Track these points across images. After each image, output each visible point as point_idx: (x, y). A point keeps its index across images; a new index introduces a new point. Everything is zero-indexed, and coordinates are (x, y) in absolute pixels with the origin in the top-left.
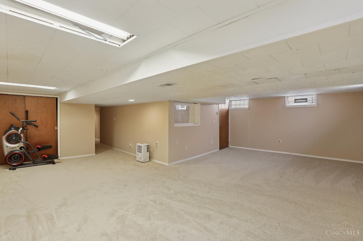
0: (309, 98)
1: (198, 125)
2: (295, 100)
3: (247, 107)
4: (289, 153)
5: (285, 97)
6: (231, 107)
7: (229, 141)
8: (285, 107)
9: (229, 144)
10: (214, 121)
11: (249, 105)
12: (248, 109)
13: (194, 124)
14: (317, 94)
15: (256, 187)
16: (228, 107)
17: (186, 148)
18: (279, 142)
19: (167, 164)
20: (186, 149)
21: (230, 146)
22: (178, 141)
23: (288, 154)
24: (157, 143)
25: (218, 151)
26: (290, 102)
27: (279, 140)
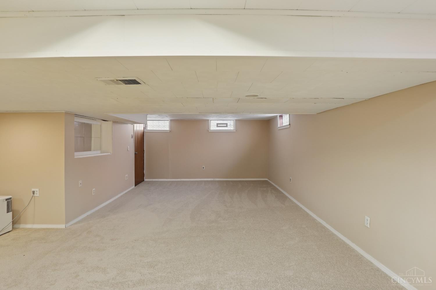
0: (229, 122)
1: (109, 154)
2: (217, 124)
3: (168, 129)
4: (212, 179)
5: (208, 120)
6: (146, 128)
7: (145, 173)
8: (209, 131)
9: (145, 177)
10: (129, 147)
11: (171, 127)
12: (169, 132)
13: (101, 153)
14: (236, 120)
15: (214, 224)
16: (143, 129)
17: (94, 191)
18: (203, 169)
19: (63, 226)
20: (93, 194)
21: (145, 180)
22: (80, 182)
23: (212, 181)
24: (34, 192)
25: (133, 189)
26: (213, 126)
27: (203, 166)
